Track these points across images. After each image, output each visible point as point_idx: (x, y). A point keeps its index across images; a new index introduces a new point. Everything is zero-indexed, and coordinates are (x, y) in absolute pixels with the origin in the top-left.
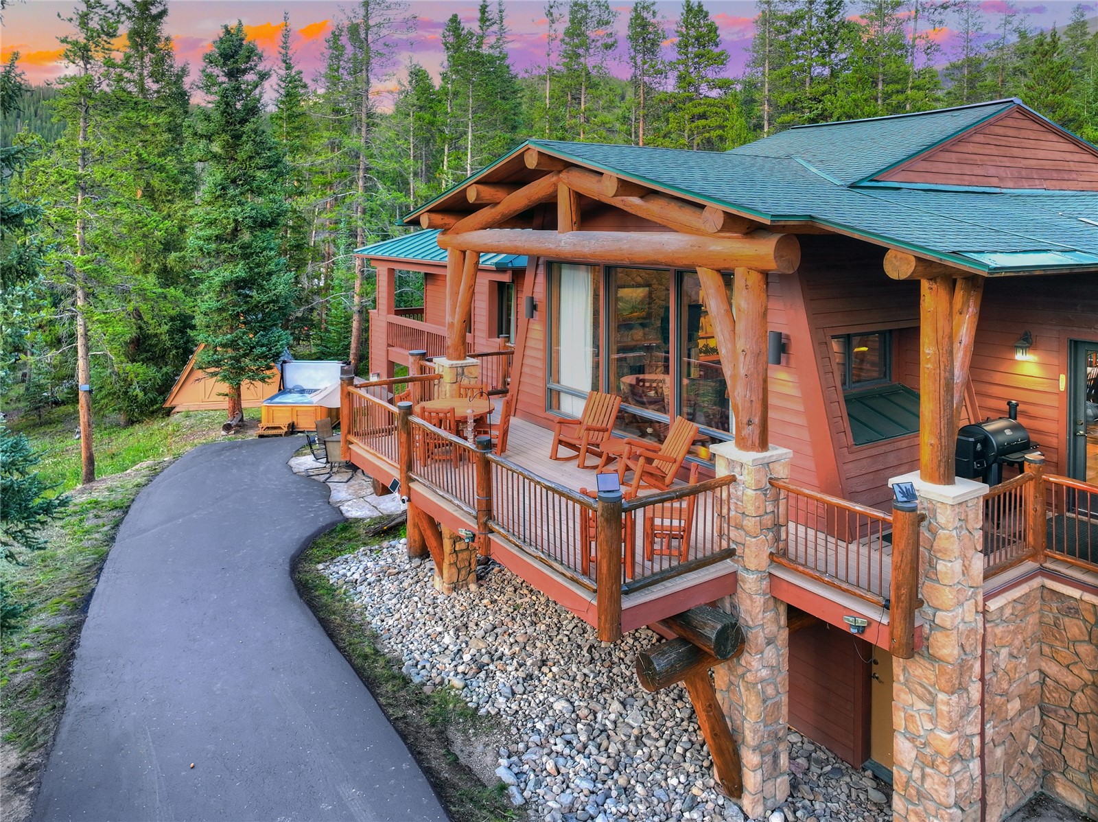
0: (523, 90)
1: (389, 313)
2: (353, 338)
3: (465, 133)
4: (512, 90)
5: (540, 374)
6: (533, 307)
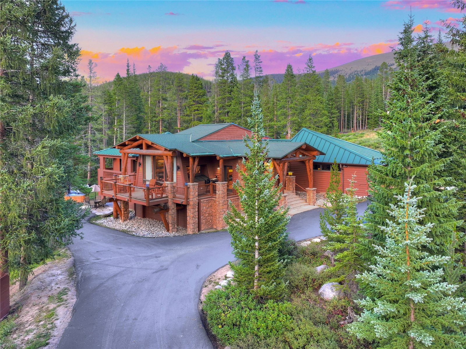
1: (103, 169)
2: (88, 179)
6: (140, 164)
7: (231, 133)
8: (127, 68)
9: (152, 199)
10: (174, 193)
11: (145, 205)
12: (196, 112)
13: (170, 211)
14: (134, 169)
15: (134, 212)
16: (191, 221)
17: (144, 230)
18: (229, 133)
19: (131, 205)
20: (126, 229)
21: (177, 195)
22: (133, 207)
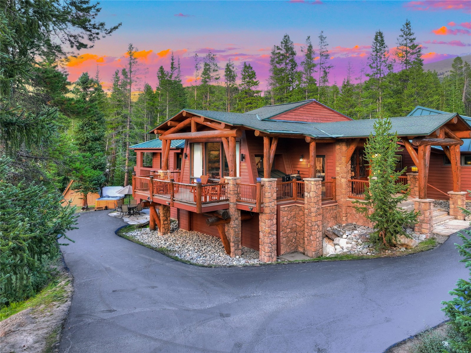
0: (187, 93)
1: (141, 167)
2: (125, 182)
3: (166, 109)
4: (183, 93)
5: (188, 174)
6: (186, 156)
7: (313, 113)
8: (172, 61)
9: (206, 203)
10: (238, 194)
11: (195, 211)
12: (249, 105)
13: (232, 223)
14: (178, 165)
15: (177, 222)
16: (267, 240)
17: (191, 250)
18: (311, 113)
19: (173, 211)
20: (165, 247)
21: (243, 199)
22: (176, 215)
